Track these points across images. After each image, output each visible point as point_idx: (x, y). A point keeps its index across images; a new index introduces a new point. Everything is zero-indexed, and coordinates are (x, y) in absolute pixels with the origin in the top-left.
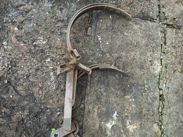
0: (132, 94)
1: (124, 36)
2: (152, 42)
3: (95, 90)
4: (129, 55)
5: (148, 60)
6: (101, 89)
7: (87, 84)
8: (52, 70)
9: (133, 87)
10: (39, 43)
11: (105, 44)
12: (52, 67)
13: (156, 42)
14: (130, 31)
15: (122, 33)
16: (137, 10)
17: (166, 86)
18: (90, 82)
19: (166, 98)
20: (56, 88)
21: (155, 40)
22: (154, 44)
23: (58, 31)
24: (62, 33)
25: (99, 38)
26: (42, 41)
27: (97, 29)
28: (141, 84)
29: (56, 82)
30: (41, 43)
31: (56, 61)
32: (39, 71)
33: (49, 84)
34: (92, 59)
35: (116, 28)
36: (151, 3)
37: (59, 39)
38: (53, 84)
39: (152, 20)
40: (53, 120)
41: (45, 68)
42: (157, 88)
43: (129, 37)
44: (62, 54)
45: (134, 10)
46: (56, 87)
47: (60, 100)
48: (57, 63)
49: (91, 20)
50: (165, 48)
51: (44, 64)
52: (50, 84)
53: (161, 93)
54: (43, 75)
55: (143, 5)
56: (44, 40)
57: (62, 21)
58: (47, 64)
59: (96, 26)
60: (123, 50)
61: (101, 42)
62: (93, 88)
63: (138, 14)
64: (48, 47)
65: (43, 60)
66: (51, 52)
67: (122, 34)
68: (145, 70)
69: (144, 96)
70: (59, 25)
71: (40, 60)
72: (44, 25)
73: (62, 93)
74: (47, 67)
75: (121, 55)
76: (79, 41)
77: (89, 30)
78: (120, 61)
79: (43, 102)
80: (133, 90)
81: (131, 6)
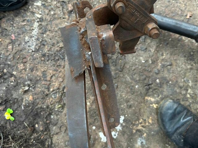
8: (38, 20)
12: (40, 16)
20: (35, 48)
29: (38, 39)
31: (49, 8)
33: (26, 39)
38: (32, 40)
40: (15, 96)
41: (29, 14)
47: (35, 69)
51: (30, 7)
52: (28, 40)
54: (23, 24)
58: (34, 9)
73: (43, 59)
74: (33, 13)
79: (9, 63)
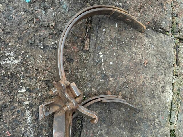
0: (140, 133)
1: (132, 52)
2: (164, 61)
3: (93, 134)
4: (138, 79)
5: (159, 86)
6: (102, 130)
7: (82, 125)
8: (28, 107)
9: (141, 124)
10: (8, 62)
11: (108, 63)
12: (29, 102)
13: (168, 61)
14: (139, 46)
15: (130, 48)
16: (148, 17)
17: (177, 119)
18: (87, 122)
19: (177, 134)
20: (34, 136)
21: (168, 60)
22: (166, 64)
23: (40, 42)
24: (47, 46)
25: (101, 55)
26: (12, 59)
27: (98, 42)
28: (151, 118)
29: (34, 126)
30: (10, 62)
31: (35, 91)
32: (7, 110)
33: (22, 130)
34: (90, 86)
35: (123, 42)
36: (164, 9)
37: (41, 56)
38: (29, 129)
39: (164, 32)
41: (16, 105)
42: (168, 122)
43: (138, 54)
44: (45, 80)
45: (145, 17)
46: (35, 134)
48: (36, 94)
49: (90, 27)
50: (178, 70)
51: (15, 97)
52: (25, 131)
53: (172, 128)
54: (14, 116)
55: (155, 11)
56: (15, 58)
57: (47, 27)
58: (21, 98)
59: (97, 37)
60: (131, 72)
61: (102, 61)
62: (91, 130)
63: (149, 23)
64: (23, 69)
65: (14, 92)
66: (27, 77)
67: (130, 50)
68: (156, 100)
69: (154, 134)
70: (42, 34)
71: (8, 91)
72: (16, 33)
74: (20, 102)
75: (129, 80)
76: (72, 60)
77: (86, 42)
78: (127, 87)
80: (142, 127)
81: (141, 12)
